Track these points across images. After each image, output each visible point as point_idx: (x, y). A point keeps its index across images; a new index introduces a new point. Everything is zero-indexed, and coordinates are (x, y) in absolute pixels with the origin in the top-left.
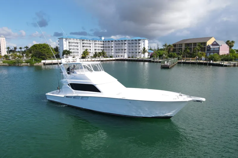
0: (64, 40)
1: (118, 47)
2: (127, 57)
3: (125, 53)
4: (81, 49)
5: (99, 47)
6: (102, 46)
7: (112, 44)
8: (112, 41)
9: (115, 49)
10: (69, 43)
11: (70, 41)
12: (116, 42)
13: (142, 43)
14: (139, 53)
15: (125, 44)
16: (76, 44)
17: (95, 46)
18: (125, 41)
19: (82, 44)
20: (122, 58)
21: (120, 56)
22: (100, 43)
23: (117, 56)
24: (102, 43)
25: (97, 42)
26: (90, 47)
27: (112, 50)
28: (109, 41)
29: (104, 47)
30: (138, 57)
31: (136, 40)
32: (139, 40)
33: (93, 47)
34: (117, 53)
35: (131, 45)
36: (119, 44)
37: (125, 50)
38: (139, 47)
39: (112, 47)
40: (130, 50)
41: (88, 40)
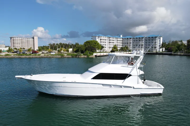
0: (97, 37)
2: (144, 51)
3: (142, 48)
4: (108, 45)
5: (120, 43)
6: (122, 42)
7: (131, 41)
8: (130, 38)
9: (133, 45)
10: (100, 40)
11: (102, 38)
12: (134, 39)
13: (158, 40)
14: (155, 47)
15: (142, 40)
16: (105, 41)
17: (117, 43)
18: (142, 38)
19: (108, 40)
22: (120, 40)
24: (122, 40)
25: (119, 39)
26: (114, 43)
27: (130, 45)
28: (128, 39)
29: (123, 43)
30: (154, 51)
31: (152, 37)
32: (156, 37)
33: (115, 43)
34: (134, 48)
35: (148, 41)
36: (137, 41)
37: (142, 45)
38: (155, 42)
39: (130, 43)
40: (146, 45)
41: (113, 38)
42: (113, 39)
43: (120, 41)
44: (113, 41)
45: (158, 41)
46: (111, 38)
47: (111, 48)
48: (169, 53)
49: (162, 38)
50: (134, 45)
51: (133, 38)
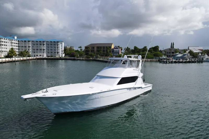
1: (36, 47)
2: (46, 56)
3: (43, 52)
5: (15, 46)
6: (17, 45)
7: (30, 44)
8: (29, 41)
9: (32, 49)
12: (33, 43)
14: (58, 53)
15: (44, 44)
17: (11, 45)
18: (44, 42)
20: (41, 57)
21: (39, 55)
23: (36, 55)
24: (17, 42)
25: (13, 41)
26: (7, 46)
27: (29, 49)
28: (25, 41)
29: (19, 46)
30: (57, 57)
31: (54, 42)
32: (58, 42)
33: (9, 46)
34: (34, 52)
35: (50, 46)
36: (37, 44)
37: (44, 50)
38: (58, 48)
39: (29, 47)
40: (48, 50)
41: (5, 39)
42: (6, 41)
43: (15, 43)
44: (6, 44)
45: (60, 46)
46: (2, 39)
47: (3, 52)
48: (73, 58)
49: (63, 43)
50: (34, 50)
51: (32, 41)
